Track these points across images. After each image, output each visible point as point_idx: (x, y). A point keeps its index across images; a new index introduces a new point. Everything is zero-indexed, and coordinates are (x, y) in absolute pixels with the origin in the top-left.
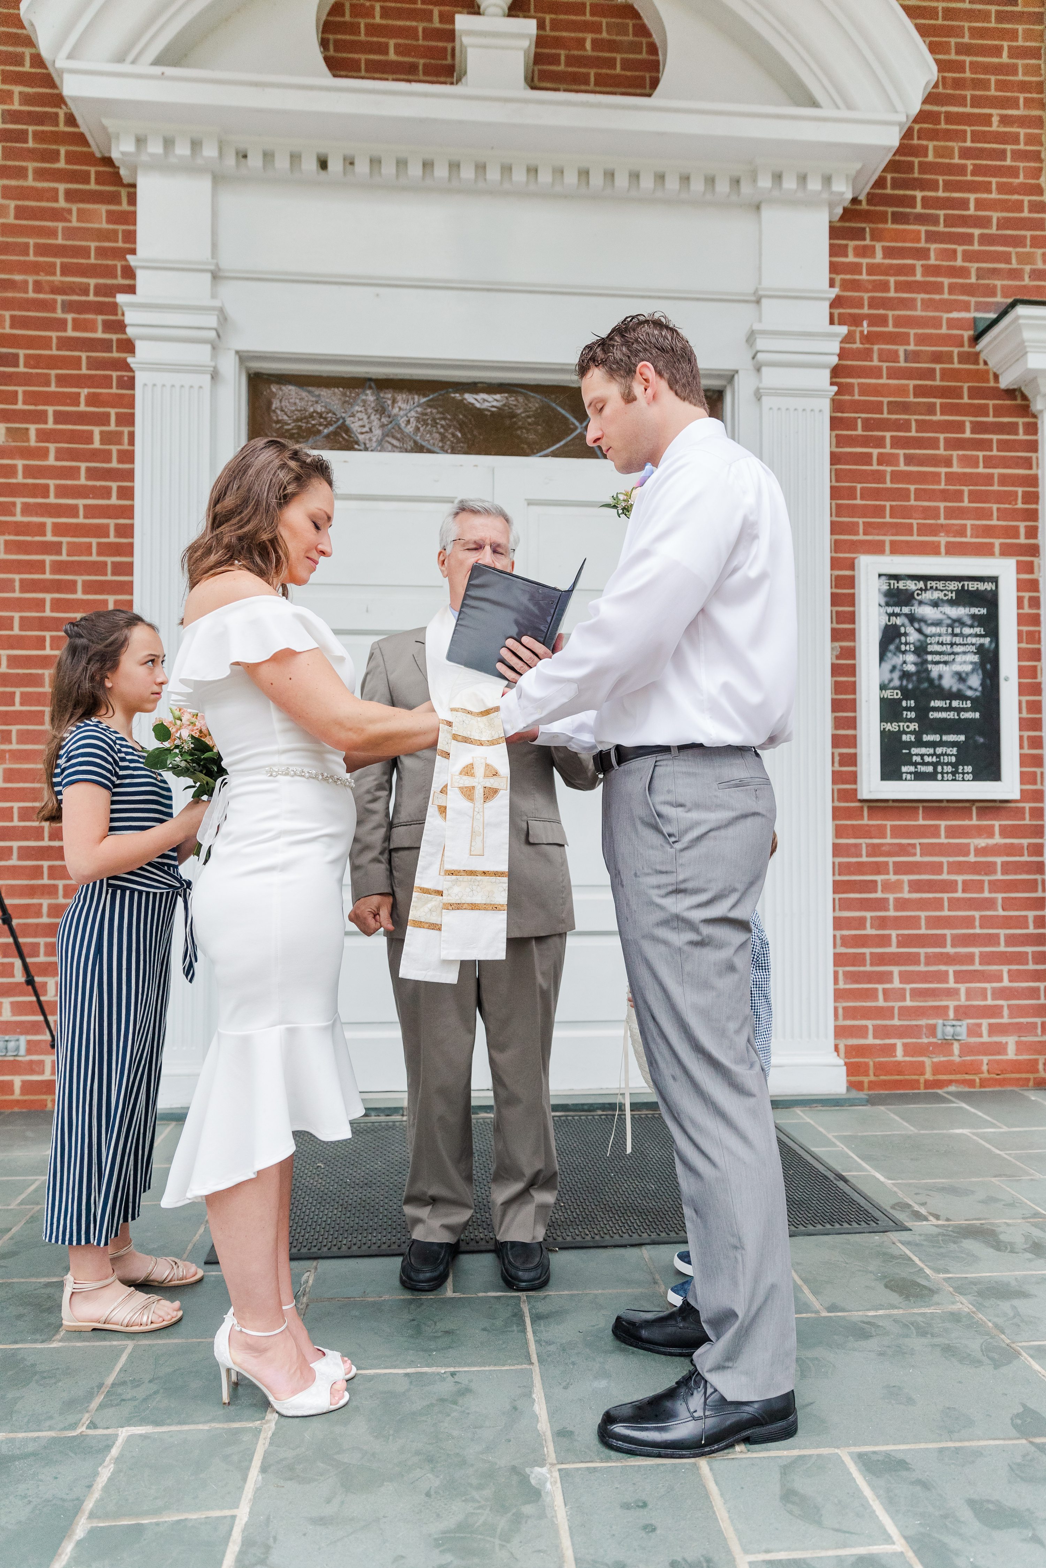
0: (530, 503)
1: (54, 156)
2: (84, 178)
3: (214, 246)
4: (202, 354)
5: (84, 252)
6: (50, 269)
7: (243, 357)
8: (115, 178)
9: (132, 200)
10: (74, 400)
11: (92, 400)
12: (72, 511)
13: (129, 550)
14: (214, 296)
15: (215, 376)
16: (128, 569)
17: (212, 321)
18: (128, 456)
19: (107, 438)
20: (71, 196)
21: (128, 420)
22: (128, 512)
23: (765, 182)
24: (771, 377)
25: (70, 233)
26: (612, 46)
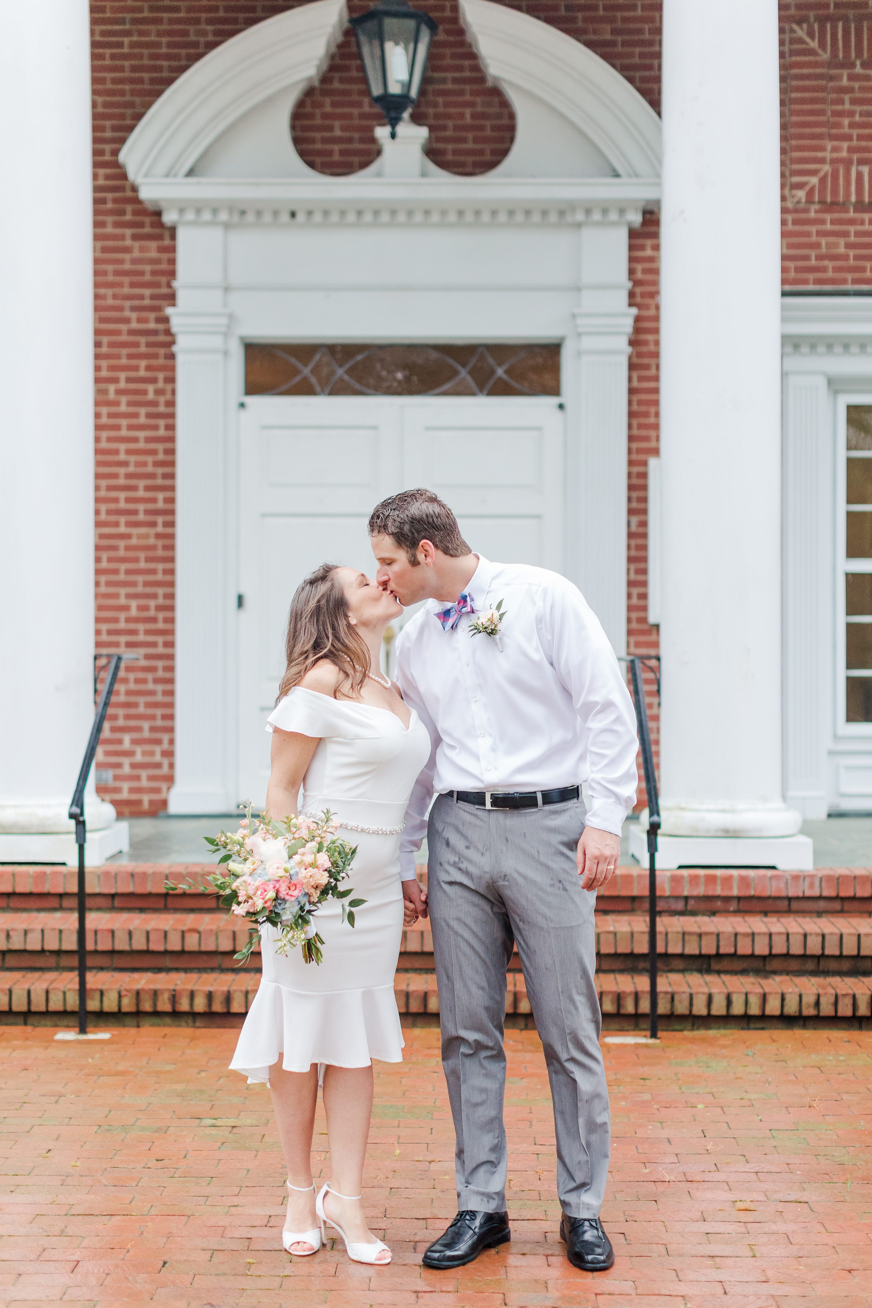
0: (428, 429)
1: (122, 213)
2: (141, 225)
3: (225, 269)
4: (217, 341)
5: (142, 273)
6: (120, 285)
7: (242, 339)
8: (161, 225)
9: (173, 237)
10: (136, 368)
11: (149, 368)
12: (136, 440)
13: (172, 464)
14: (225, 305)
15: (226, 353)
16: (172, 476)
17: (224, 321)
18: (171, 404)
19: (158, 392)
20: (135, 237)
21: (171, 380)
22: (172, 439)
23: (580, 216)
24: (588, 343)
25: (134, 261)
26: (483, 116)
